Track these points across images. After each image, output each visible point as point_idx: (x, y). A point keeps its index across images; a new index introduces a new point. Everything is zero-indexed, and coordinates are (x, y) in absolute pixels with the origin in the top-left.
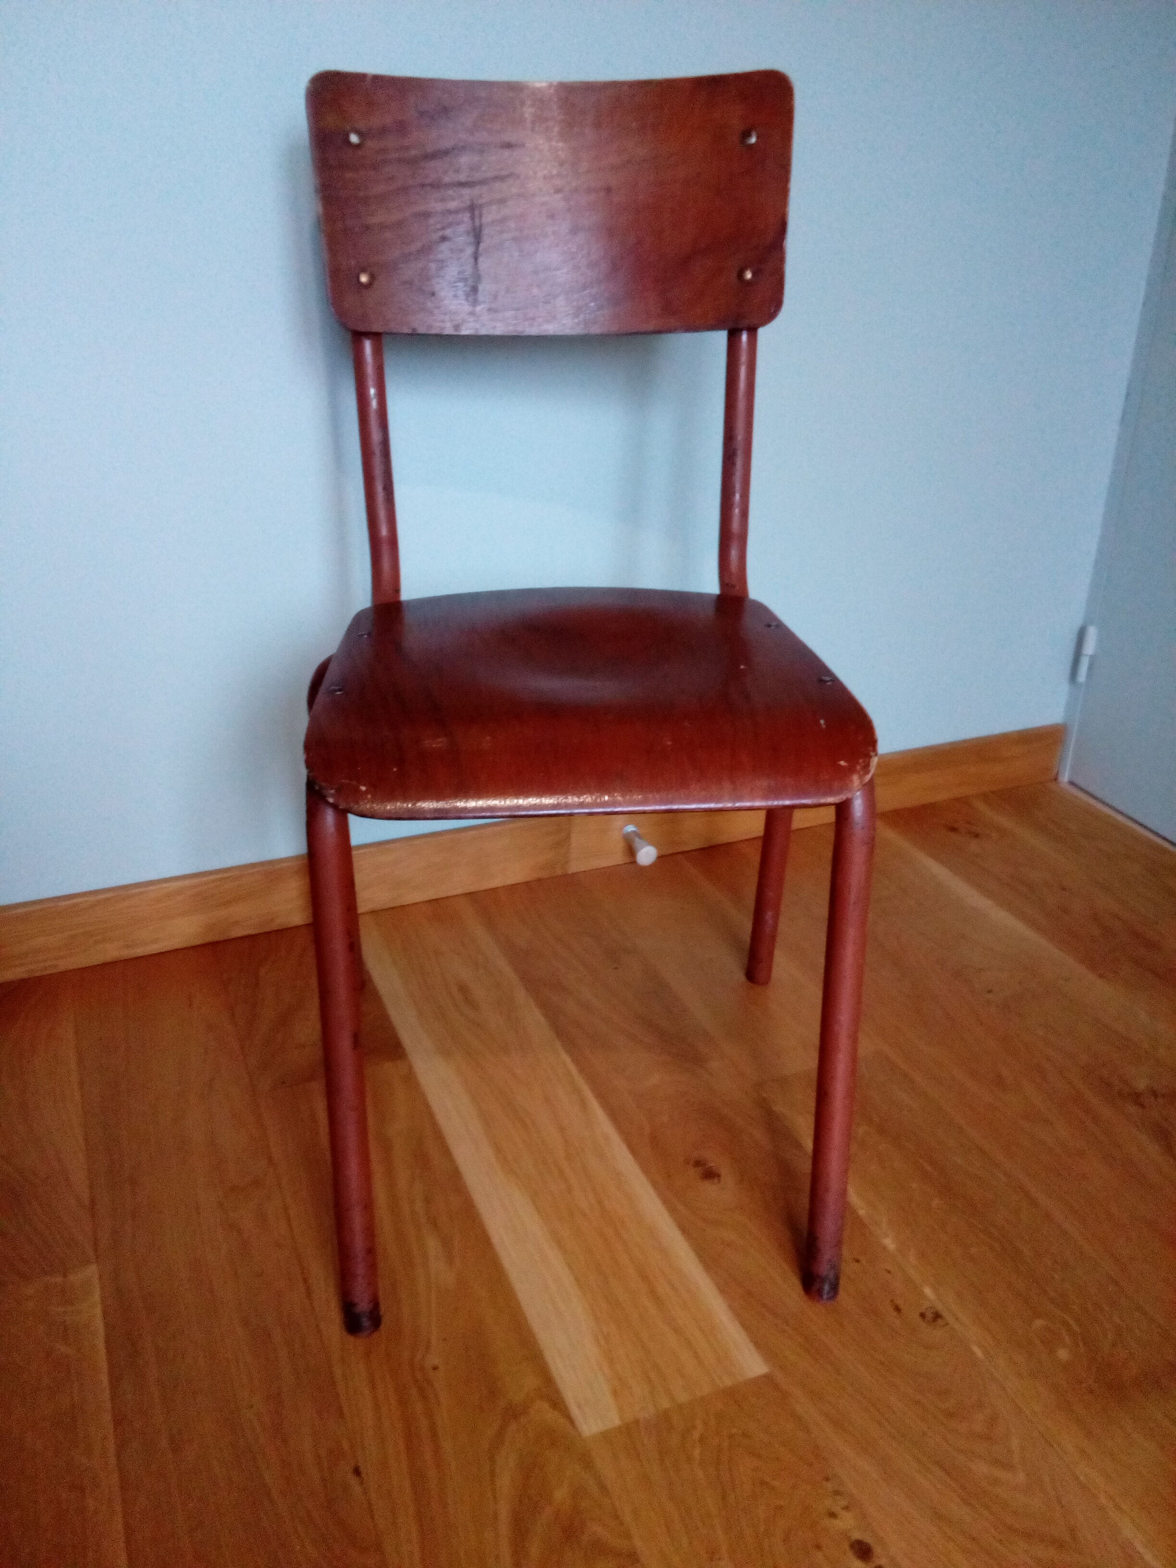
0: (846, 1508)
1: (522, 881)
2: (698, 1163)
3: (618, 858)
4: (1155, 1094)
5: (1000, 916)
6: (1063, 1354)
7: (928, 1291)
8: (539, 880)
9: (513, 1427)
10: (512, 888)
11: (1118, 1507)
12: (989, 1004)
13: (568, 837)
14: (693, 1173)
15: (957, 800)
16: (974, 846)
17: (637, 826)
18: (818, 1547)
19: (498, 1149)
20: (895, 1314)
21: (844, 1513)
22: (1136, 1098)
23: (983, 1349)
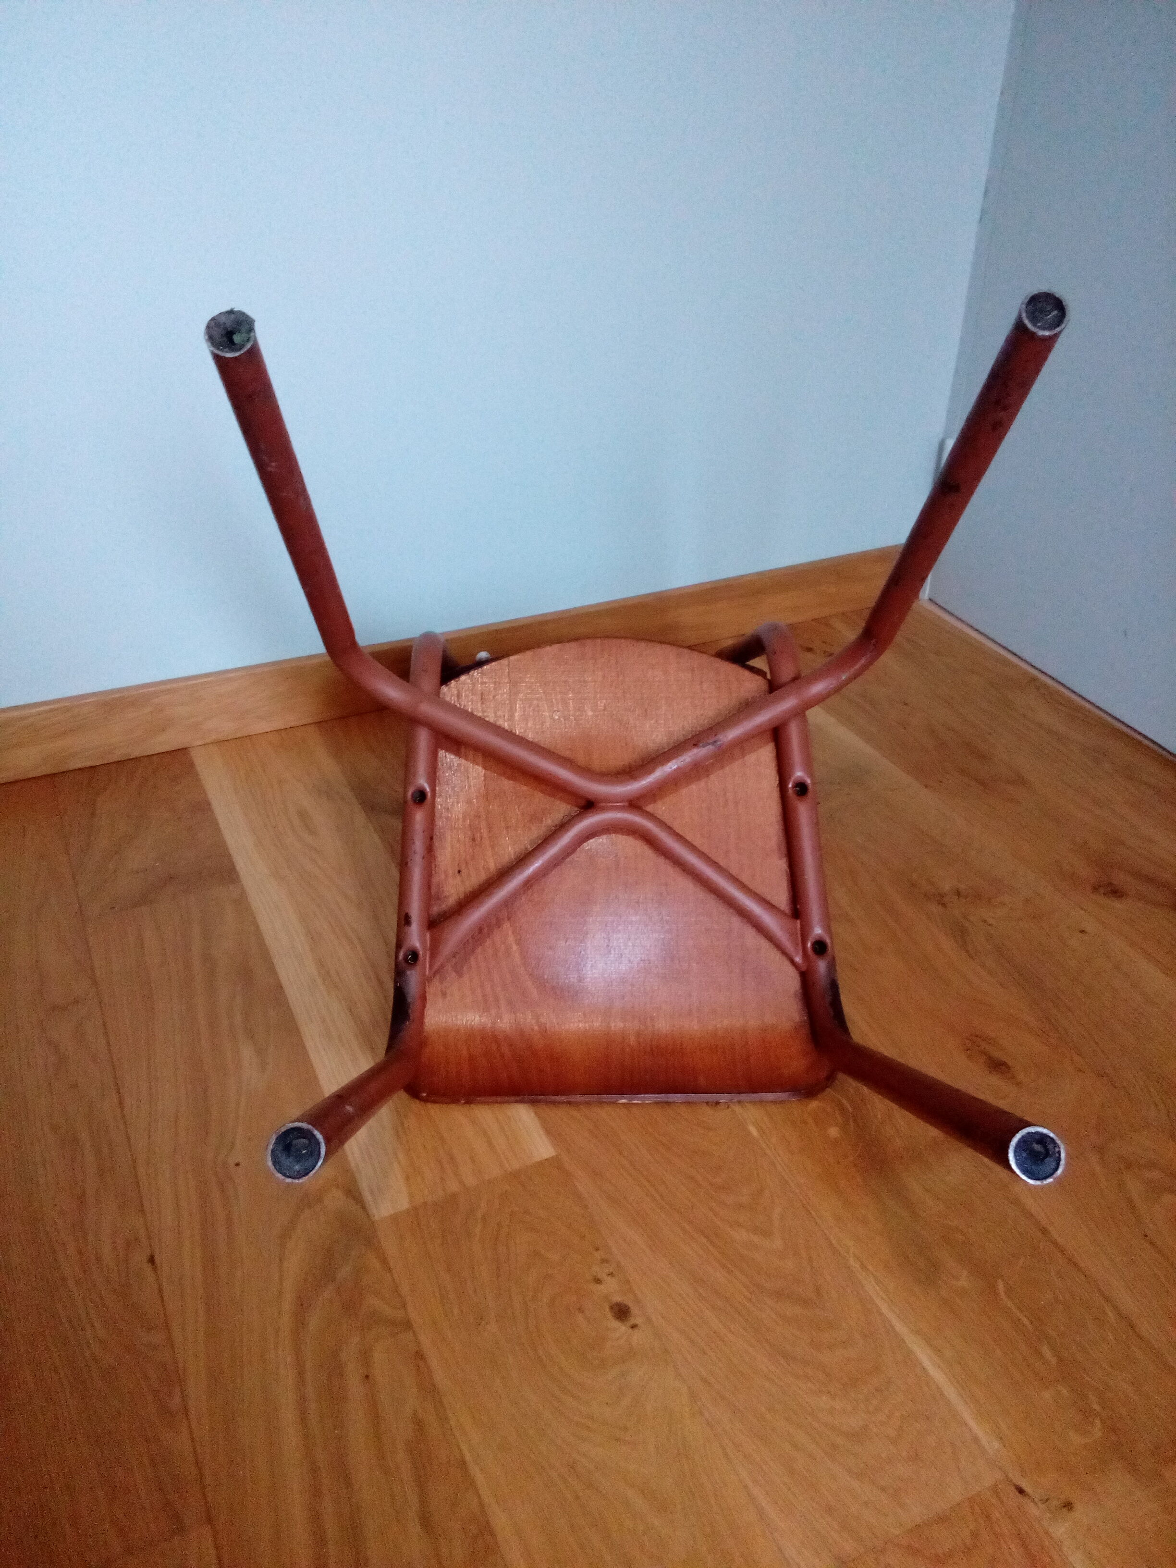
0: (611, 1274)
4: (959, 894)
6: (833, 1132)
9: (307, 1213)
11: (864, 1267)
15: (816, 620)
18: (581, 1310)
21: (609, 1280)
22: (941, 899)
23: (760, 1129)
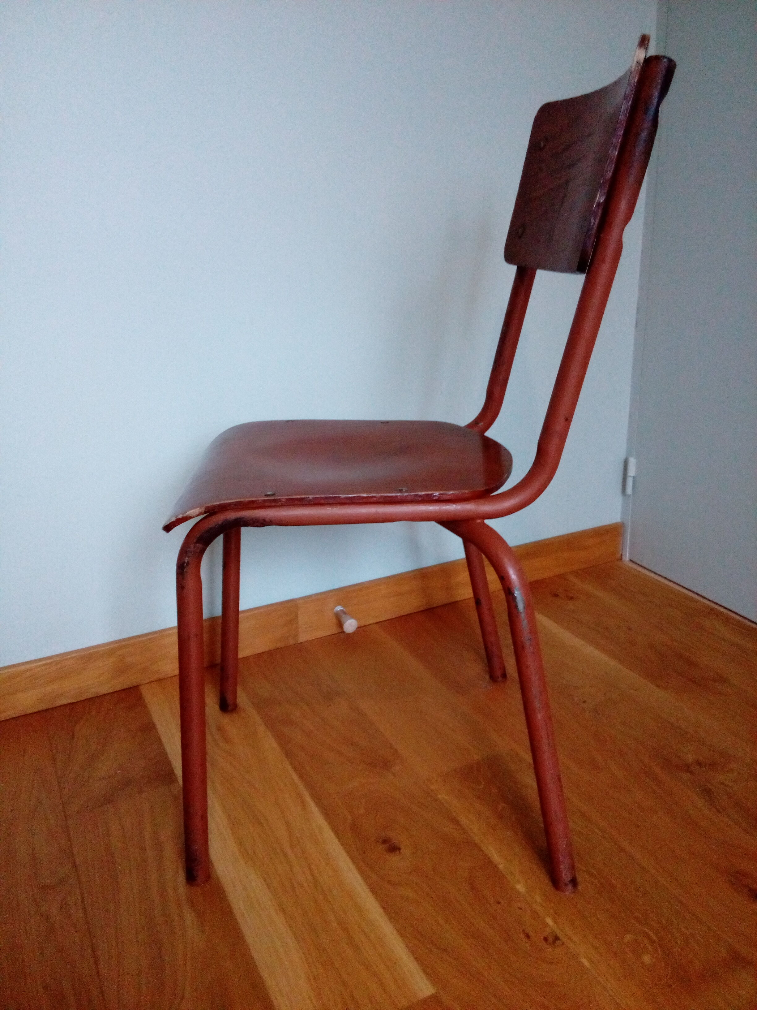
1: (267, 649)
2: (385, 841)
3: (331, 630)
4: (699, 764)
5: (589, 650)
6: (647, 959)
7: (549, 921)
8: (278, 649)
10: (258, 656)
12: (584, 711)
13: (296, 617)
14: (381, 848)
15: (559, 576)
16: (571, 606)
17: (343, 606)
19: (240, 843)
20: (526, 939)
22: (687, 768)
23: (590, 960)
